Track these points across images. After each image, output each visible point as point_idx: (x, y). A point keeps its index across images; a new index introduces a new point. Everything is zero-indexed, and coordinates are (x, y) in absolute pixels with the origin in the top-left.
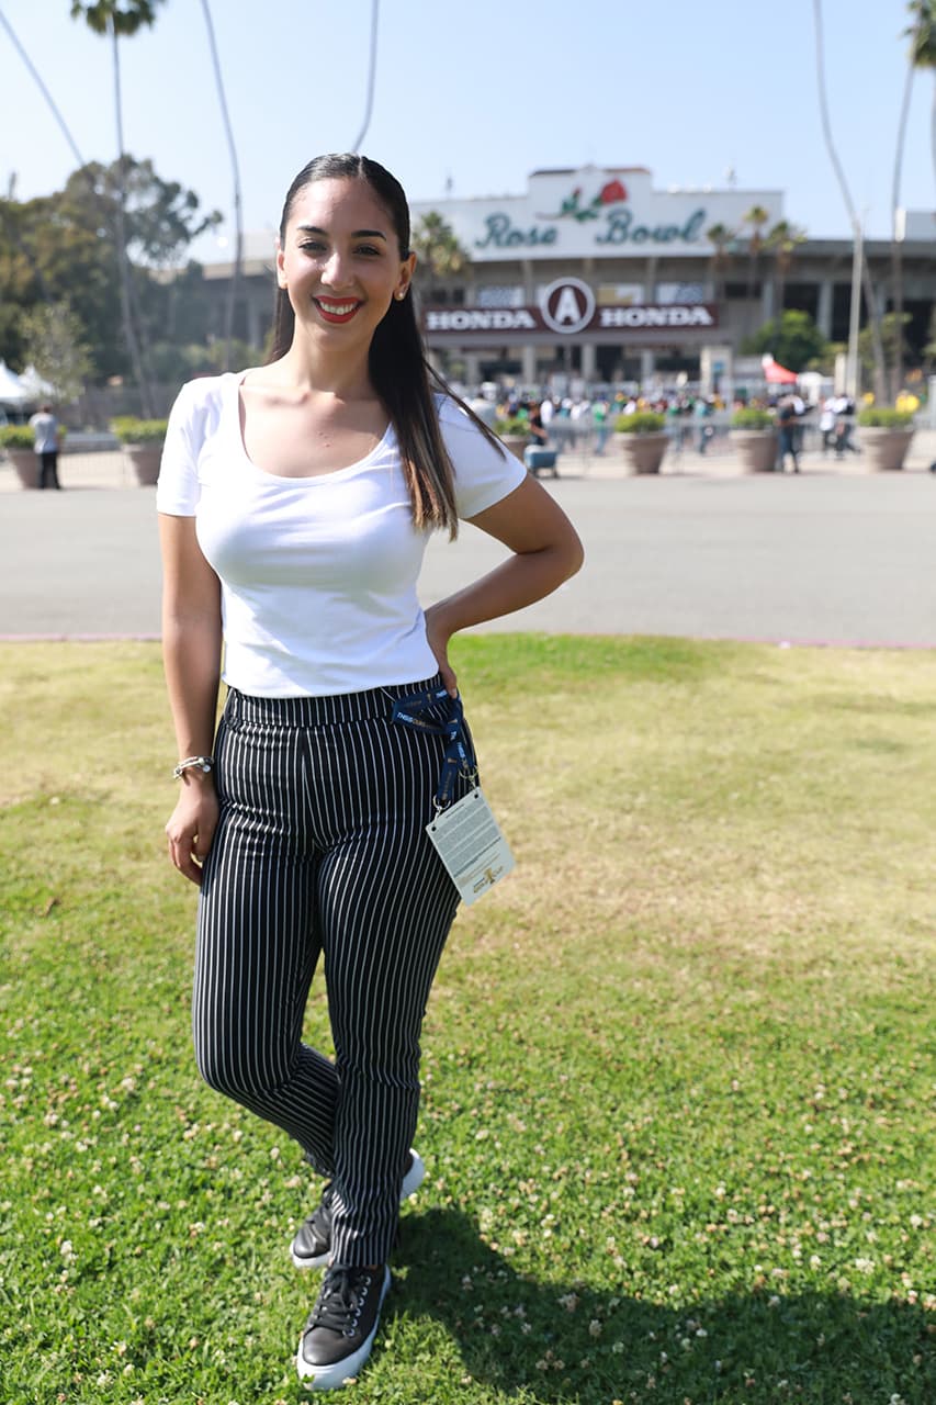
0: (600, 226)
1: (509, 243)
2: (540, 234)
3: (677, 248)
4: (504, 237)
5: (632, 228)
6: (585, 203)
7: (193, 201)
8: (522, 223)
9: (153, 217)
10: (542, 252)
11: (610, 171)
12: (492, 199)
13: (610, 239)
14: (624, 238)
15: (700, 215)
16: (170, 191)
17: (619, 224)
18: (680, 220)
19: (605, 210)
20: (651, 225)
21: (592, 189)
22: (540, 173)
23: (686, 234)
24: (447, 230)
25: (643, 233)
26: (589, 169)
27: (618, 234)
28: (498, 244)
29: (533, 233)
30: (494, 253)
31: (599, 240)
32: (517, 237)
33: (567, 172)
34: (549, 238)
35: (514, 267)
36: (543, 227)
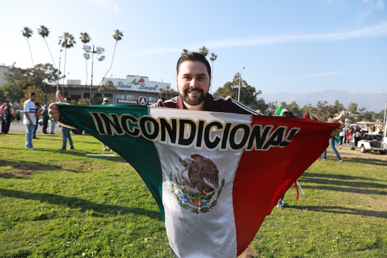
0: (139, 86)
1: (122, 87)
2: (128, 86)
3: (152, 91)
4: (121, 86)
5: (145, 87)
6: (137, 82)
7: (60, 73)
8: (125, 84)
9: (51, 75)
10: (128, 89)
11: (141, 77)
12: (119, 79)
13: (141, 88)
14: (144, 88)
15: (157, 86)
16: (56, 70)
17: (143, 86)
18: (153, 86)
19: (140, 83)
20: (148, 87)
21: (138, 79)
22: (128, 76)
23: (154, 89)
24: (112, 84)
25: (147, 88)
26: (138, 76)
27: (142, 88)
28: (120, 87)
29: (127, 86)
30: (119, 88)
31: (139, 88)
32: (124, 86)
33: (134, 76)
34: (130, 87)
35: (123, 91)
36: (129, 85)
